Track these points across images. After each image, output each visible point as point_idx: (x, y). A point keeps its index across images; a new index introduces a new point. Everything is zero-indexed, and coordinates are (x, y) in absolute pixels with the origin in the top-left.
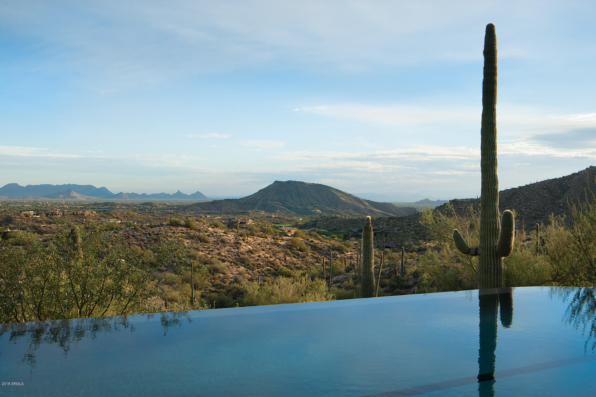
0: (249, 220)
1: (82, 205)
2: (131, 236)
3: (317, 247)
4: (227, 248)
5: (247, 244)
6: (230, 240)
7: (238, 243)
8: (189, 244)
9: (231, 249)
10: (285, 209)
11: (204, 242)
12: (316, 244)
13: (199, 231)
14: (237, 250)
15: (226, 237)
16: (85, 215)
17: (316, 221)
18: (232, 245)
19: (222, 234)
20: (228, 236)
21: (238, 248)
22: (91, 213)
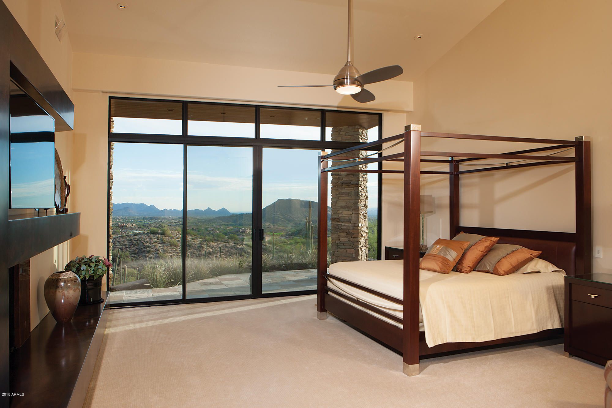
0: (248, 230)
1: (133, 219)
2: (116, 242)
3: (268, 250)
4: (191, 250)
5: (209, 248)
6: (196, 244)
7: (200, 247)
8: (161, 247)
9: (194, 251)
10: (285, 222)
11: (174, 246)
12: (267, 248)
13: (172, 237)
14: (199, 252)
15: (192, 242)
16: (127, 227)
17: (301, 230)
18: (196, 248)
19: (190, 240)
20: (194, 242)
21: (200, 251)
22: (132, 225)
